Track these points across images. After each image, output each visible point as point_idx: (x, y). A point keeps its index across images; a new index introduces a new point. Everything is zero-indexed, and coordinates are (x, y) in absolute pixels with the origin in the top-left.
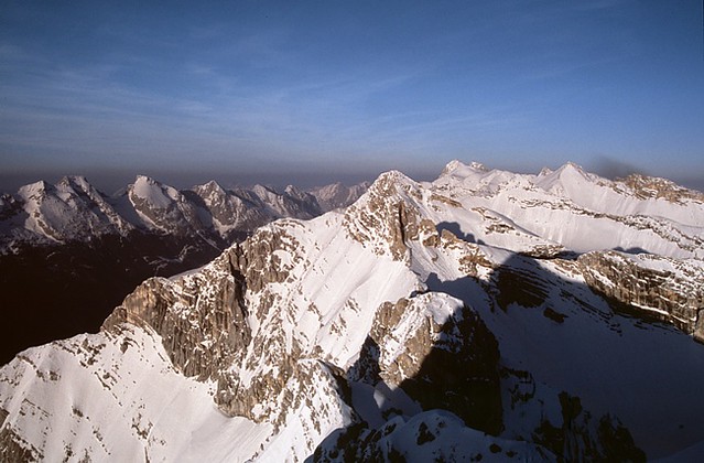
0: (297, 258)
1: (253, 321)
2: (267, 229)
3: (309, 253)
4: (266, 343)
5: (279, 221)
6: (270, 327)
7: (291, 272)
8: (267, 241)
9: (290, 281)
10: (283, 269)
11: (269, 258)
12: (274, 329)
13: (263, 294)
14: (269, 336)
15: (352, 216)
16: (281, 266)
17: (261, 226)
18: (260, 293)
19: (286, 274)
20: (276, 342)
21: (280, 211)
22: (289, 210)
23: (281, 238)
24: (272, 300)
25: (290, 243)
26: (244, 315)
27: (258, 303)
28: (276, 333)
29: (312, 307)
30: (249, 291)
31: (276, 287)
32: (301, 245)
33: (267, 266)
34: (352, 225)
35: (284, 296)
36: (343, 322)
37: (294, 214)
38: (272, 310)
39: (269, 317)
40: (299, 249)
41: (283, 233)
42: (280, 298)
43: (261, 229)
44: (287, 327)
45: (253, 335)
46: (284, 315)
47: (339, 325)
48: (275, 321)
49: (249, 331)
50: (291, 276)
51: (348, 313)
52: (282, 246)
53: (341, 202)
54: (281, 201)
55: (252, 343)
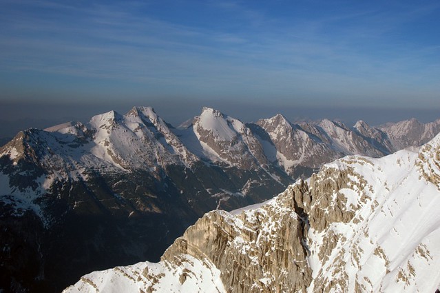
0: (365, 198)
1: (315, 261)
2: (334, 165)
3: (378, 193)
4: (327, 285)
5: (347, 158)
6: (333, 269)
7: (357, 212)
8: (333, 179)
9: (356, 221)
11: (335, 196)
12: (337, 271)
13: (327, 234)
14: (330, 279)
15: (426, 154)
16: (347, 205)
17: (328, 161)
18: (323, 233)
19: (352, 215)
20: (338, 285)
21: (348, 147)
22: (358, 147)
23: (349, 176)
24: (336, 241)
25: (358, 181)
26: (306, 254)
27: (321, 242)
28: (338, 276)
29: (378, 251)
30: (311, 230)
31: (340, 227)
32: (369, 183)
33: (333, 205)
34: (426, 166)
35: (349, 237)
36: (412, 269)
37: (363, 151)
38: (335, 251)
39: (332, 258)
40: (367, 188)
41: (350, 171)
42: (344, 239)
43: (328, 166)
44: (351, 270)
45: (315, 276)
46: (347, 257)
47: (407, 272)
48: (337, 263)
49: (310, 271)
50: (357, 217)
51: (417, 261)
52: (349, 184)
54: (350, 137)
55: (312, 284)
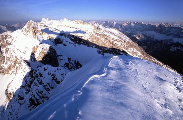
10: (9, 43)
53: (20, 27)
